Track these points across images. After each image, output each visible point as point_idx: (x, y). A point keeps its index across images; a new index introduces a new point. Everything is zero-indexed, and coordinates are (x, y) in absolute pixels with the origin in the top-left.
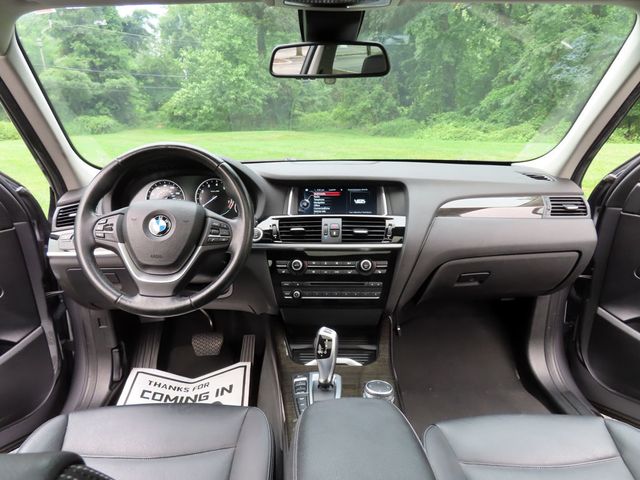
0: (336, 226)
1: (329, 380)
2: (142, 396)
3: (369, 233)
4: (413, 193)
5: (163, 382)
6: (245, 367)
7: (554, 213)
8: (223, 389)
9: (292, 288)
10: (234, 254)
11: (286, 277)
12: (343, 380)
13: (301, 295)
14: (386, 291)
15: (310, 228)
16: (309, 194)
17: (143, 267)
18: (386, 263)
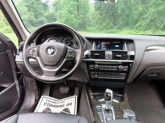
0: (110, 54)
1: (110, 108)
2: (44, 105)
3: (122, 56)
5: (51, 100)
6: (76, 97)
8: (69, 104)
9: (94, 74)
11: (92, 70)
12: (114, 108)
14: (127, 77)
15: (101, 54)
16: (100, 43)
17: (45, 65)
18: (128, 67)
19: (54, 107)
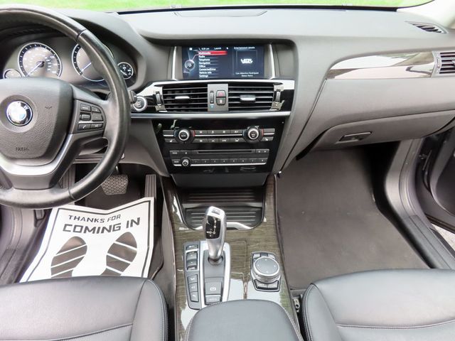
0: (221, 93)
1: (219, 254)
2: (64, 230)
3: (257, 100)
4: (303, 51)
5: (82, 215)
6: (149, 202)
7: (444, 70)
8: (133, 221)
9: (181, 157)
10: (111, 142)
11: (173, 146)
12: (232, 249)
13: (190, 164)
14: (272, 158)
15: (196, 96)
16: (193, 53)
17: (12, 159)
18: (274, 130)
19: (94, 233)
